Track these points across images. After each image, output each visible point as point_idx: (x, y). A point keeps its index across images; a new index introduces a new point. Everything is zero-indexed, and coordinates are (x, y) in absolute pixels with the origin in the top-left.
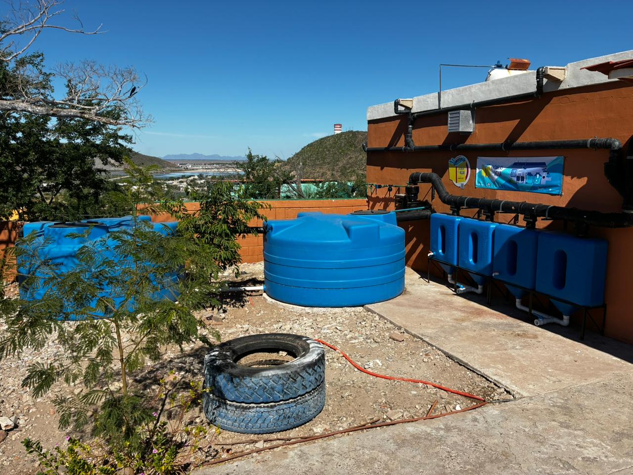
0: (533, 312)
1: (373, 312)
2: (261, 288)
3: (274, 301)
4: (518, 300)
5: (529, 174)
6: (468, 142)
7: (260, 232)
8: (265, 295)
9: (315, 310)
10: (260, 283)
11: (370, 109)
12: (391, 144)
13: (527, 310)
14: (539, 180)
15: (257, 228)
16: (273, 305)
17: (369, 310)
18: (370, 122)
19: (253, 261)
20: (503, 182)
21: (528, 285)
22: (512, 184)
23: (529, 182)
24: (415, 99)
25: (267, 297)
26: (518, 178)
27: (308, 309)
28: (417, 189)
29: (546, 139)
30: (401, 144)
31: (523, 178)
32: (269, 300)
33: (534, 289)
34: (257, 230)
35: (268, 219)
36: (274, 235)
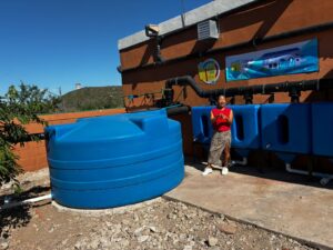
0: (314, 174)
1: (175, 200)
2: (49, 196)
3: (66, 208)
4: (288, 166)
5: (282, 60)
6: (216, 47)
7: (41, 138)
8: (54, 203)
9: (116, 210)
10: (46, 189)
11: (120, 41)
12: (142, 63)
13: (306, 173)
14: (293, 63)
15: (36, 135)
16: (65, 213)
17: (169, 199)
18: (121, 51)
19: (35, 169)
20: (253, 72)
21: (304, 150)
22: (264, 72)
23: (282, 66)
24: (160, 25)
25: (57, 206)
26: (270, 65)
27: (107, 212)
28: (173, 91)
29: (296, 28)
30: (151, 61)
31: (275, 65)
32: (60, 208)
33: (311, 153)
34: (37, 137)
35: (50, 124)
36: (59, 139)
